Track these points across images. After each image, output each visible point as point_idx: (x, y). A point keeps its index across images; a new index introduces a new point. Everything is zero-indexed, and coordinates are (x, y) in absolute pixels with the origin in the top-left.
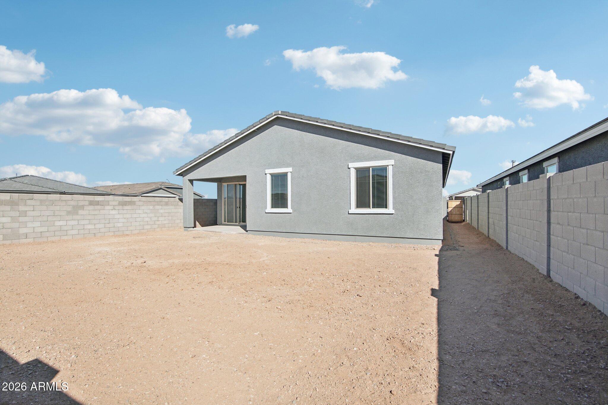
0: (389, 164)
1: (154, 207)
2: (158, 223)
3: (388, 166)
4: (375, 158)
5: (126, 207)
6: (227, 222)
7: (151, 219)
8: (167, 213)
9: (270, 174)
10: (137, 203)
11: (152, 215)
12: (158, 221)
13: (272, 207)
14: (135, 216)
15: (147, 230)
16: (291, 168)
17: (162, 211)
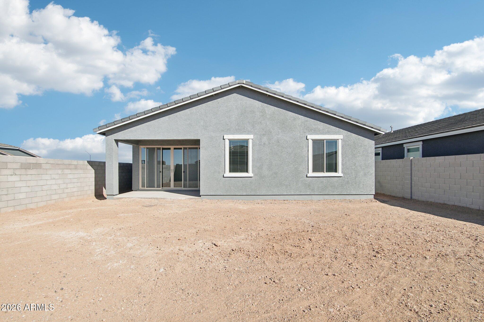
0: (339, 138)
1: (62, 171)
2: (66, 191)
3: (338, 139)
4: (328, 133)
5: (30, 172)
6: (147, 187)
7: (59, 187)
8: (76, 178)
9: (229, 139)
10: (44, 166)
11: (60, 182)
12: (67, 188)
13: (230, 171)
14: (41, 183)
15: (54, 201)
16: (252, 136)
17: (70, 176)
